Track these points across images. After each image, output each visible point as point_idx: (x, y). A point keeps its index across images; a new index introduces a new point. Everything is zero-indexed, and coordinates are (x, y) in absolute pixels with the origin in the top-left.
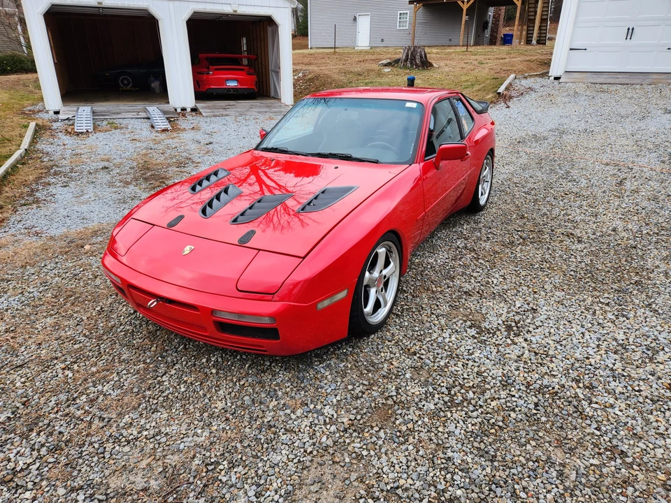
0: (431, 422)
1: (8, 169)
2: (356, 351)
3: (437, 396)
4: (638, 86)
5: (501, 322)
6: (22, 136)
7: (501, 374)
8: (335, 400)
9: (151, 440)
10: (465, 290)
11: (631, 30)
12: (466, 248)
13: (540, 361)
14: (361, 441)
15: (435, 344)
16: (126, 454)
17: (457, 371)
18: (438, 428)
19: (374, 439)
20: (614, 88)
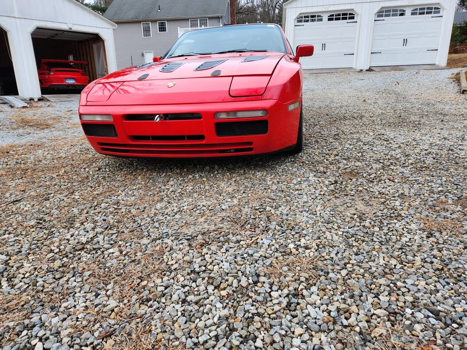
4: (336, 73)
9: (194, 210)
11: (324, 45)
14: (351, 185)
16: (181, 218)
20: (323, 74)
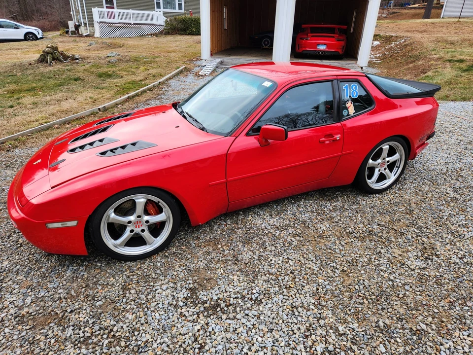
0: (54, 344)
1: (139, 92)
2: (104, 268)
3: (86, 329)
5: (215, 298)
6: (168, 74)
7: (144, 340)
8: (42, 294)
10: (240, 257)
12: (304, 222)
13: (188, 349)
14: (12, 329)
15: (149, 290)
17: (128, 318)
18: (52, 351)
19: (17, 333)
